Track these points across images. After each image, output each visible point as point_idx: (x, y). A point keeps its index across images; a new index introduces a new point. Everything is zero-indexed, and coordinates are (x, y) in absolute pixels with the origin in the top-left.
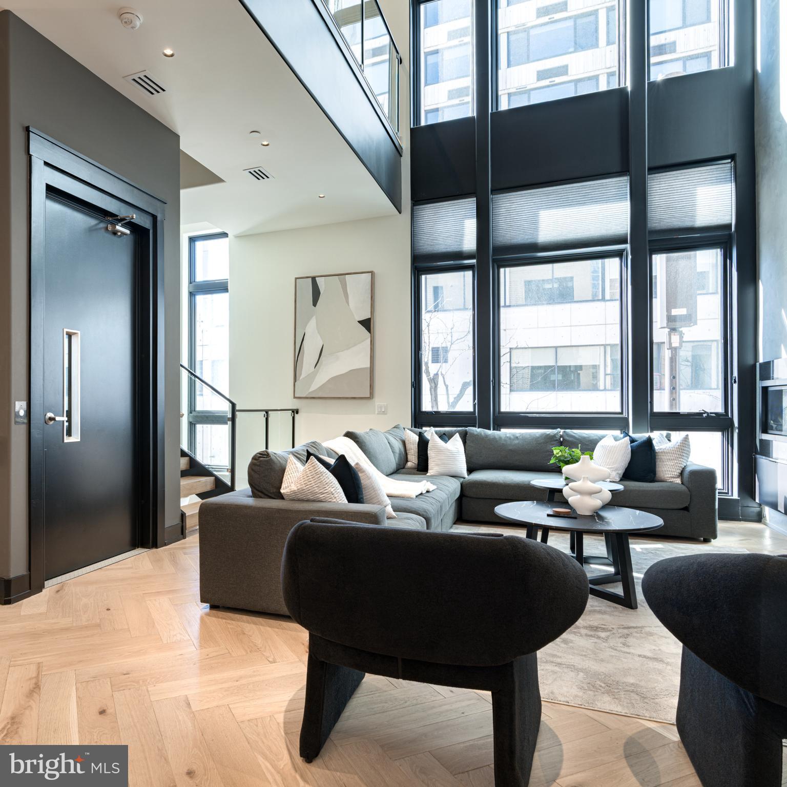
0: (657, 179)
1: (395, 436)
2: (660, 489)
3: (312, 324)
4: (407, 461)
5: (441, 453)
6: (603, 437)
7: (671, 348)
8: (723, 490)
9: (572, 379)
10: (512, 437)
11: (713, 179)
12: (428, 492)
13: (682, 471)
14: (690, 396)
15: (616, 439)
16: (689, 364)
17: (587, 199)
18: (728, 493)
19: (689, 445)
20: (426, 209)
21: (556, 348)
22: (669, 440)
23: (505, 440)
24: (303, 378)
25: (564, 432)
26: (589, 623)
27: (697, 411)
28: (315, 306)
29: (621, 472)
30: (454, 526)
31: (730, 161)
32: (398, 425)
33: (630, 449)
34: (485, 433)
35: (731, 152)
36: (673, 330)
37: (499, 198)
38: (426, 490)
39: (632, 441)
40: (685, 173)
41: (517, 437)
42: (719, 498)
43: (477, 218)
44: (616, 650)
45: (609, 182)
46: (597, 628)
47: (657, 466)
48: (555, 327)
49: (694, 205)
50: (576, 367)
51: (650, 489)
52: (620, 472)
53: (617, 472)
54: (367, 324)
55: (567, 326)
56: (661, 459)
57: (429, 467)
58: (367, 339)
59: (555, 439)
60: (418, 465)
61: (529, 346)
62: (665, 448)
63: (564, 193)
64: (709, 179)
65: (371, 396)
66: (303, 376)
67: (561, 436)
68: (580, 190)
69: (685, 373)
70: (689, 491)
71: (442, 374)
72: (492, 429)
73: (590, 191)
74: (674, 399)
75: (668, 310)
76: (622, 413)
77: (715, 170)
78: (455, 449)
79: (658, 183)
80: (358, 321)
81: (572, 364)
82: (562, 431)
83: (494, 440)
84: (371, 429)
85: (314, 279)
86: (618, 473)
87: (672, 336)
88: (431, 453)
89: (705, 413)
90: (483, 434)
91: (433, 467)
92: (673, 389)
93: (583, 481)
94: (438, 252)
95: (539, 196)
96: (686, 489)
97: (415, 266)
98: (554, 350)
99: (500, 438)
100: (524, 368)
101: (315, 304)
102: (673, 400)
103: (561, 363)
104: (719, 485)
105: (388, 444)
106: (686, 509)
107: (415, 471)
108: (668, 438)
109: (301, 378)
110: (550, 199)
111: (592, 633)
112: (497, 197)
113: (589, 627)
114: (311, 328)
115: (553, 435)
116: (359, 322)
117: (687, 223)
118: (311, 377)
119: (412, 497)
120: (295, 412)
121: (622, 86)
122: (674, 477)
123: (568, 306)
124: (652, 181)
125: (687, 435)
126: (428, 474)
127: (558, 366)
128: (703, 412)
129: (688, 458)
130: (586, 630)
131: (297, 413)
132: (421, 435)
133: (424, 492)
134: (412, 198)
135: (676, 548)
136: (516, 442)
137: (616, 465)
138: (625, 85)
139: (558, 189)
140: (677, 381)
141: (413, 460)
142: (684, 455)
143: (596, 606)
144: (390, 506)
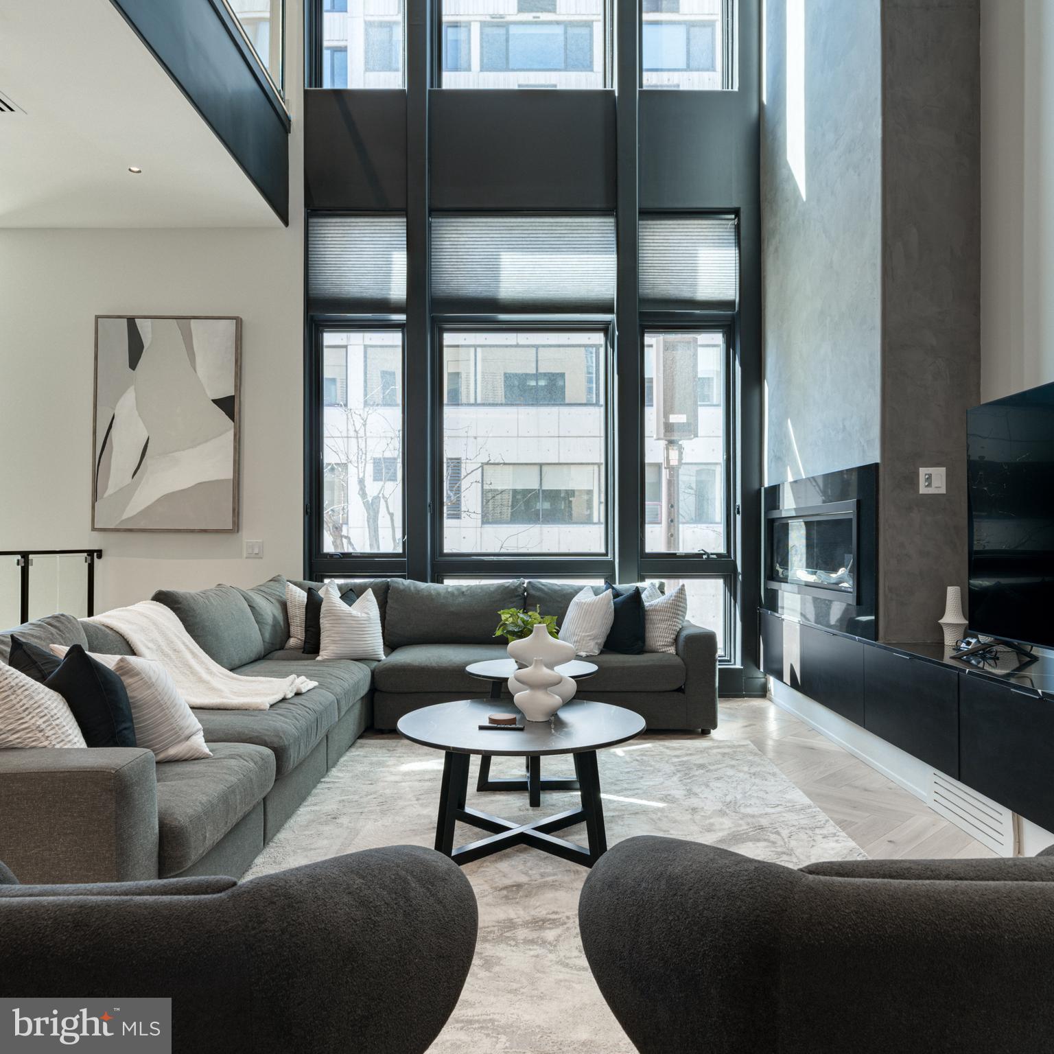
0: (650, 228)
1: (269, 594)
2: (650, 663)
3: (129, 399)
4: (289, 636)
5: (340, 621)
6: (580, 589)
7: (669, 467)
8: (725, 656)
9: (563, 508)
10: (456, 592)
11: (714, 237)
12: (298, 694)
13: (677, 636)
14: (693, 532)
15: (596, 592)
16: (692, 491)
17: (562, 243)
18: (730, 661)
19: (686, 600)
20: (328, 224)
21: (541, 465)
22: (663, 593)
23: (444, 597)
24: (110, 496)
25: (529, 583)
26: (533, 913)
27: (696, 551)
28: (134, 370)
29: (601, 640)
30: (359, 741)
31: (733, 216)
32: (279, 576)
33: (613, 607)
34: (415, 587)
35: (735, 205)
36: (671, 442)
37: (441, 224)
38: (295, 691)
39: (617, 594)
40: (683, 224)
41: (463, 593)
42: (719, 669)
43: (408, 251)
44: (567, 965)
45: (591, 222)
46: (544, 921)
47: (647, 631)
48: (539, 437)
49: (695, 270)
50: (567, 491)
51: (636, 664)
52: (599, 641)
53: (596, 641)
54: (228, 405)
55: (554, 437)
56: (651, 620)
57: (322, 646)
58: (227, 431)
59: (517, 594)
60: (305, 642)
61: (506, 462)
62: (656, 603)
63: (532, 230)
64: (711, 237)
65: (236, 527)
66: (110, 490)
67: (525, 590)
68: (554, 228)
69: (686, 502)
70: (685, 664)
71: (384, 497)
72: (429, 580)
73: (566, 232)
74: (672, 535)
75: (666, 416)
76: (606, 554)
77: (717, 226)
78: (364, 615)
79: (651, 234)
80: (213, 400)
81: (563, 488)
82: (526, 581)
83: (429, 598)
84: (219, 585)
85: (131, 321)
86: (597, 643)
87: (670, 451)
88: (324, 623)
89: (704, 554)
90: (412, 588)
91: (327, 645)
92: (671, 521)
93: (535, 666)
94: (348, 296)
95: (498, 228)
96: (682, 662)
97: (312, 316)
98: (537, 468)
99: (439, 594)
100: (502, 492)
101: (133, 364)
102: (672, 537)
103: (547, 486)
104: (720, 652)
105: (248, 609)
106: (680, 690)
107: (300, 653)
108: (661, 589)
109: (106, 495)
110: (513, 235)
111: (534, 935)
112: (439, 222)
113: (531, 923)
114: (126, 407)
115: (513, 587)
116: (215, 401)
117: (686, 293)
118: (126, 493)
119: (262, 707)
120: (93, 555)
121: (609, 88)
122: (667, 646)
123: (555, 409)
124: (644, 230)
125: (683, 586)
126: (319, 658)
127: (544, 491)
128: (702, 552)
129: (684, 617)
130: (526, 931)
131: (100, 557)
132: (311, 592)
133: (290, 695)
134: (307, 205)
135: (667, 748)
136: (462, 599)
137: (594, 632)
138: (612, 87)
139: (523, 222)
140: (676, 510)
141: (298, 636)
142: (680, 613)
143: (549, 875)
144: (202, 733)
